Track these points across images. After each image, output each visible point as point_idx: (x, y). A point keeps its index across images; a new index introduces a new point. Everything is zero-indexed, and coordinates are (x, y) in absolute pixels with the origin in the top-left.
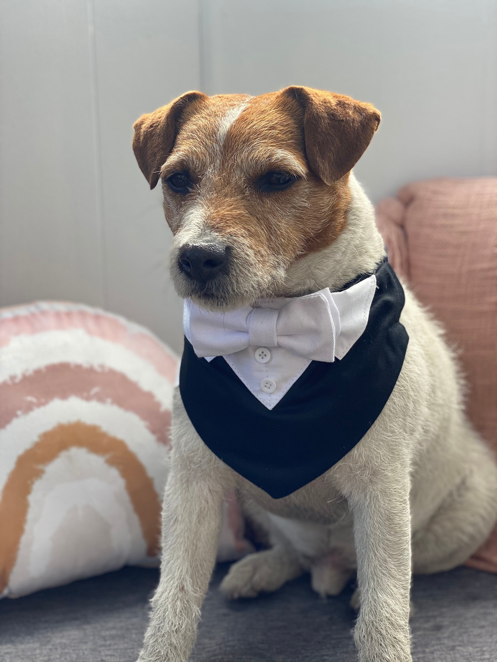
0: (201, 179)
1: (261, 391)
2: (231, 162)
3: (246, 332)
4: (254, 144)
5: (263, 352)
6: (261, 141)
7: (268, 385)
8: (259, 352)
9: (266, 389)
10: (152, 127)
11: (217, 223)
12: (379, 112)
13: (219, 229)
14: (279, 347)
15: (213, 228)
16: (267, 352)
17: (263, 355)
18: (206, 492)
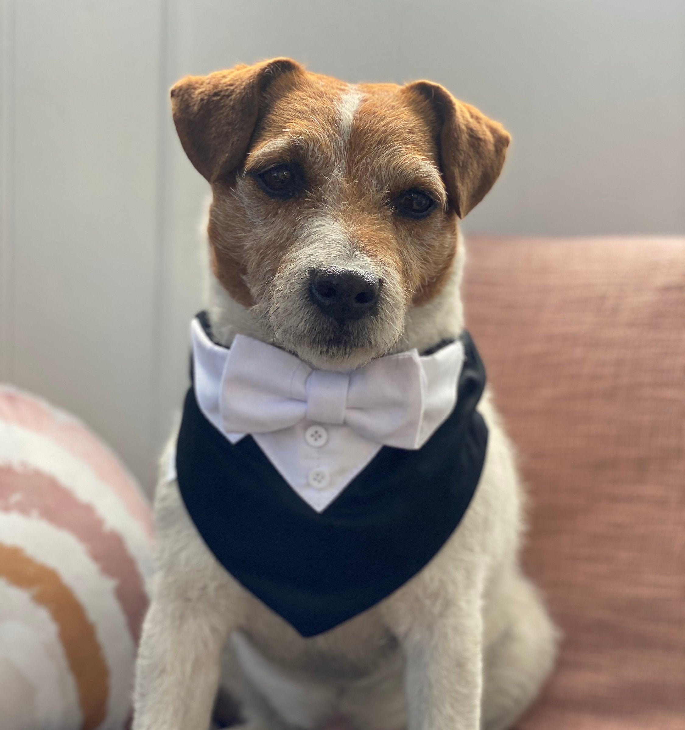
0: (326, 181)
1: (308, 485)
2: (361, 166)
3: (303, 401)
4: (396, 147)
5: (316, 432)
6: (404, 146)
7: (319, 478)
8: (311, 430)
9: (315, 484)
10: (219, 95)
11: (366, 244)
12: (511, 138)
13: (370, 253)
14: (345, 424)
15: (363, 250)
16: (322, 431)
17: (316, 436)
18: (207, 631)
